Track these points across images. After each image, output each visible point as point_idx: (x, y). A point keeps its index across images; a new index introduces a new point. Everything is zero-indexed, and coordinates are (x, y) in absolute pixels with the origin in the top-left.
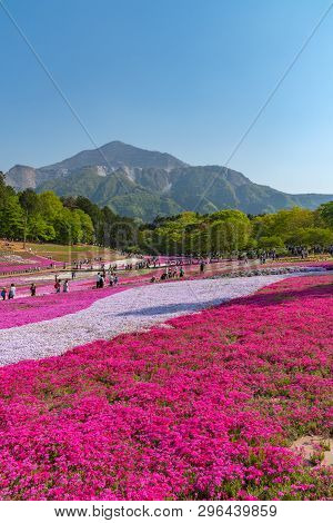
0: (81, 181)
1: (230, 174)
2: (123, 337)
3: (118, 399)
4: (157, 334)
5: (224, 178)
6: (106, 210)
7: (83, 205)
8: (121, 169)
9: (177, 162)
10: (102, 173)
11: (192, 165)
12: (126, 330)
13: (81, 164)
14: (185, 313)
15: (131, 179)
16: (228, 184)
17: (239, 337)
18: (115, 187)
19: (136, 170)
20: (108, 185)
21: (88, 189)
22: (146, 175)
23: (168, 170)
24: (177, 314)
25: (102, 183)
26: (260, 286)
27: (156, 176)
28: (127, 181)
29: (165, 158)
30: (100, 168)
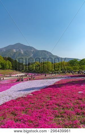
0: (9, 53)
1: (48, 52)
2: (19, 98)
3: (17, 120)
4: (29, 97)
5: (46, 53)
6: (15, 61)
7: (9, 59)
8: (20, 50)
9: (34, 49)
10: (15, 51)
11: (38, 50)
12: (20, 96)
13: (9, 49)
14: (36, 90)
15: (22, 53)
16: (47, 55)
17: (50, 98)
18: (18, 55)
19: (24, 51)
20: (16, 54)
21: (11, 55)
22: (26, 52)
23: (32, 51)
24: (34, 91)
25: (15, 54)
26: (55, 82)
27: (29, 52)
28: (21, 53)
29: (31, 48)
30: (14, 50)
